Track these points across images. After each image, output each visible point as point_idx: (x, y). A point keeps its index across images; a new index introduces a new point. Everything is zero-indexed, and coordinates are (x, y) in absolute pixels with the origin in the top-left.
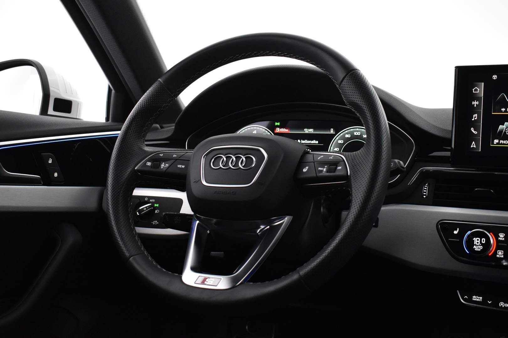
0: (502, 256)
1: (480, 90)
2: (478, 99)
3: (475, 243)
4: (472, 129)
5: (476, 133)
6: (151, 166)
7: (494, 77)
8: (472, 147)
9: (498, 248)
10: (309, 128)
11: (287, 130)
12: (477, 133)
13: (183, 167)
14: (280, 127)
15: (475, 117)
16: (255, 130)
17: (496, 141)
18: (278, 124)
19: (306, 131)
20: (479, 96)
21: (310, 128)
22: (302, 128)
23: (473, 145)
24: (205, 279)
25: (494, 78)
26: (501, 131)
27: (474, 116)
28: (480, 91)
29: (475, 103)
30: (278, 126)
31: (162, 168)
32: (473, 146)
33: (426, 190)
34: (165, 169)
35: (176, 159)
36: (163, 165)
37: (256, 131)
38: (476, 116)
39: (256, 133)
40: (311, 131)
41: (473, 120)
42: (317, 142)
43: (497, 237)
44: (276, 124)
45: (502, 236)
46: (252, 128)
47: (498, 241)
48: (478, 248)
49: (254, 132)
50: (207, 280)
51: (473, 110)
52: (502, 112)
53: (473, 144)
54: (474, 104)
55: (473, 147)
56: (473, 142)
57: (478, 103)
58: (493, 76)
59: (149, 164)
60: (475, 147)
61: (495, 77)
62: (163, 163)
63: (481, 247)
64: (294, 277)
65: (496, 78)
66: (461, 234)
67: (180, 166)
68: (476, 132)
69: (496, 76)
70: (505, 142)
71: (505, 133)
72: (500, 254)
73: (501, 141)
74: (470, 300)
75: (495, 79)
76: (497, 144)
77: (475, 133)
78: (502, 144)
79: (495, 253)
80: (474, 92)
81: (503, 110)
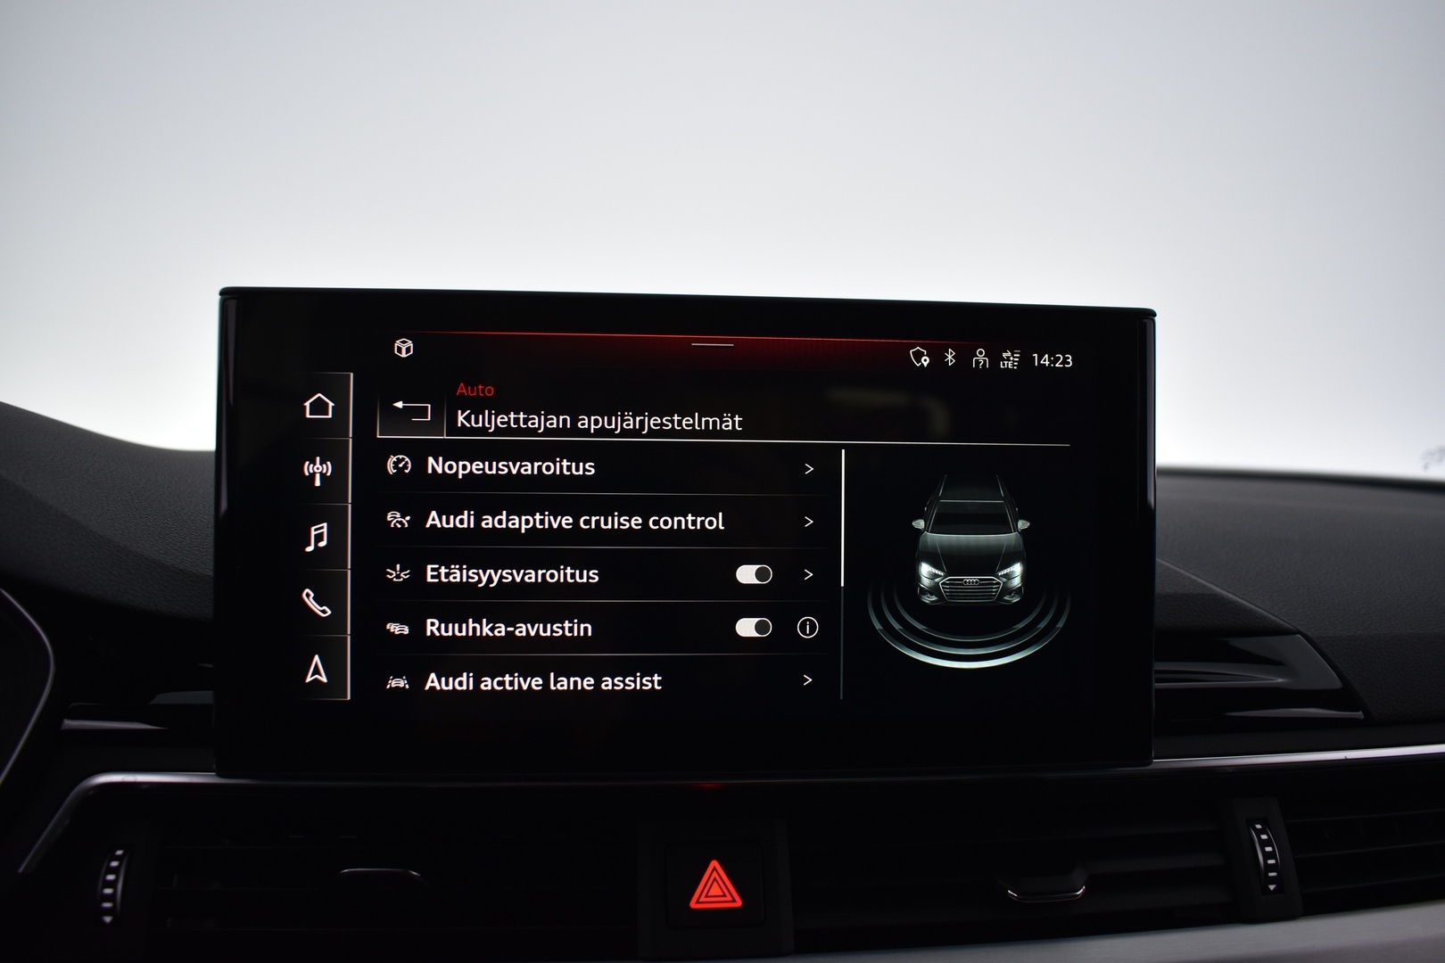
1: (336, 405)
2: (331, 451)
4: (308, 595)
5: (324, 612)
7: (401, 345)
8: (309, 679)
12: (329, 612)
15: (319, 538)
23: (317, 672)
25: (400, 350)
27: (313, 533)
28: (340, 410)
29: (317, 469)
32: (317, 676)
38: (325, 530)
41: (310, 549)
53: (316, 665)
54: (313, 475)
55: (316, 679)
56: (317, 658)
57: (328, 469)
58: (398, 343)
60: (324, 679)
61: (404, 348)
65: (408, 350)
68: (325, 608)
69: (410, 344)
75: (404, 355)
80: (308, 416)
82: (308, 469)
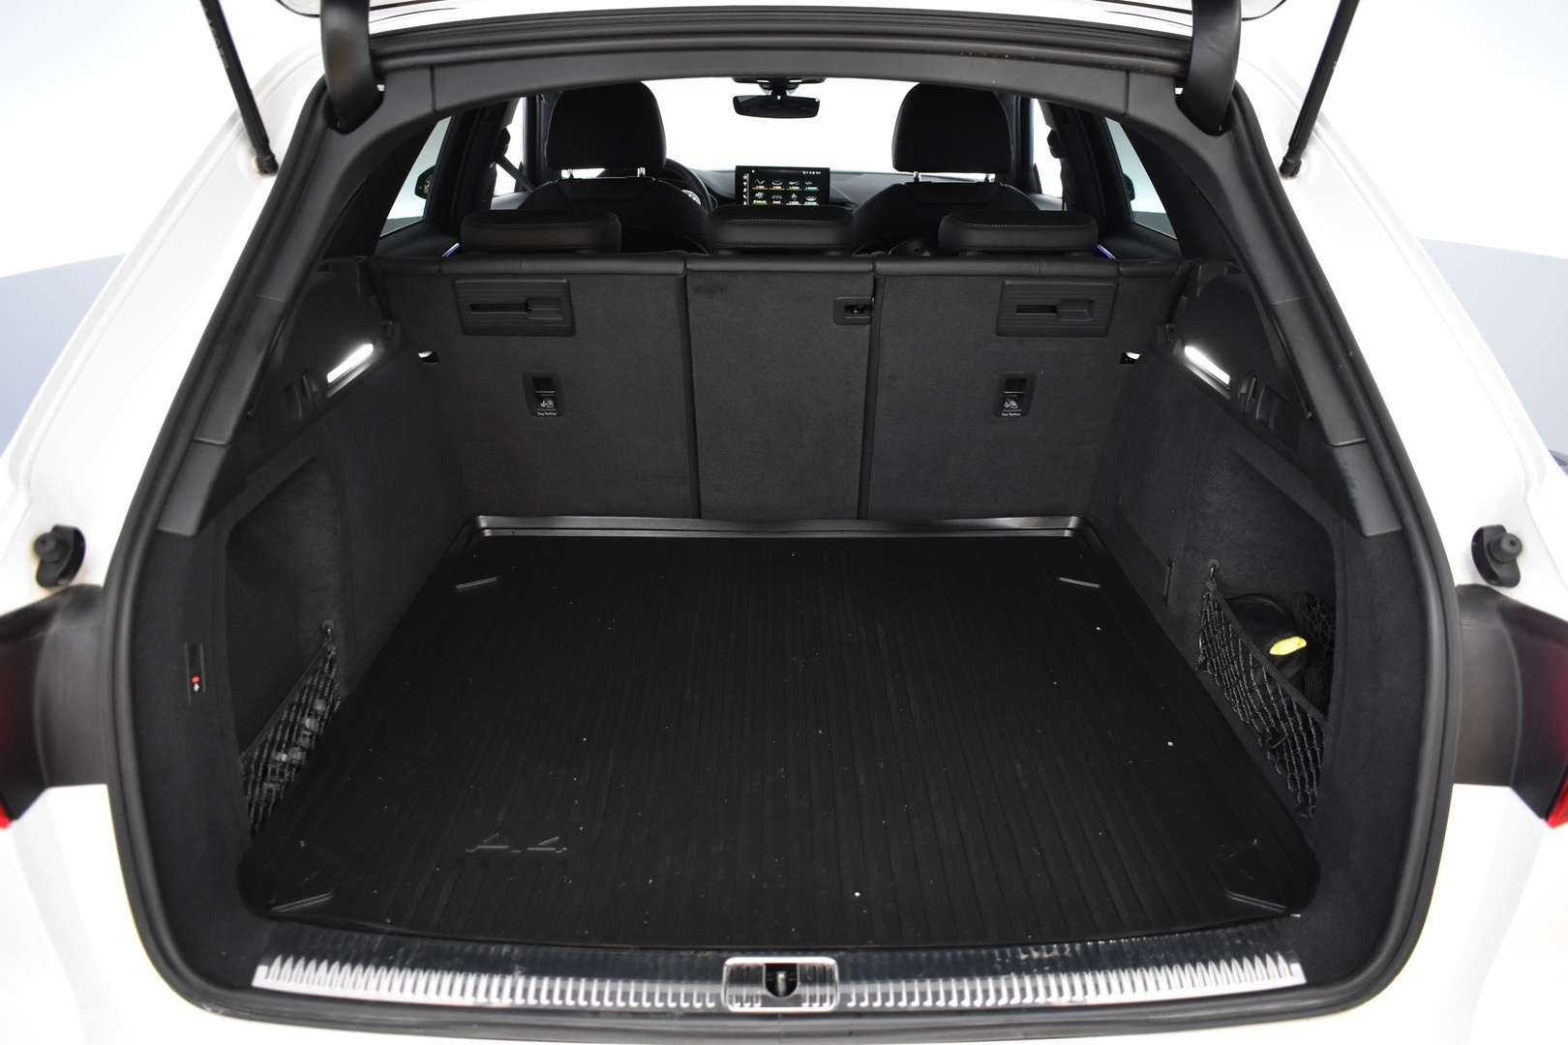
1: (746, 177)
17: (755, 201)
20: (747, 181)
26: (757, 197)
41: (744, 192)
51: (744, 187)
52: (756, 188)
57: (746, 184)
70: (758, 202)
76: (755, 203)
77: (746, 198)
82: (744, 184)
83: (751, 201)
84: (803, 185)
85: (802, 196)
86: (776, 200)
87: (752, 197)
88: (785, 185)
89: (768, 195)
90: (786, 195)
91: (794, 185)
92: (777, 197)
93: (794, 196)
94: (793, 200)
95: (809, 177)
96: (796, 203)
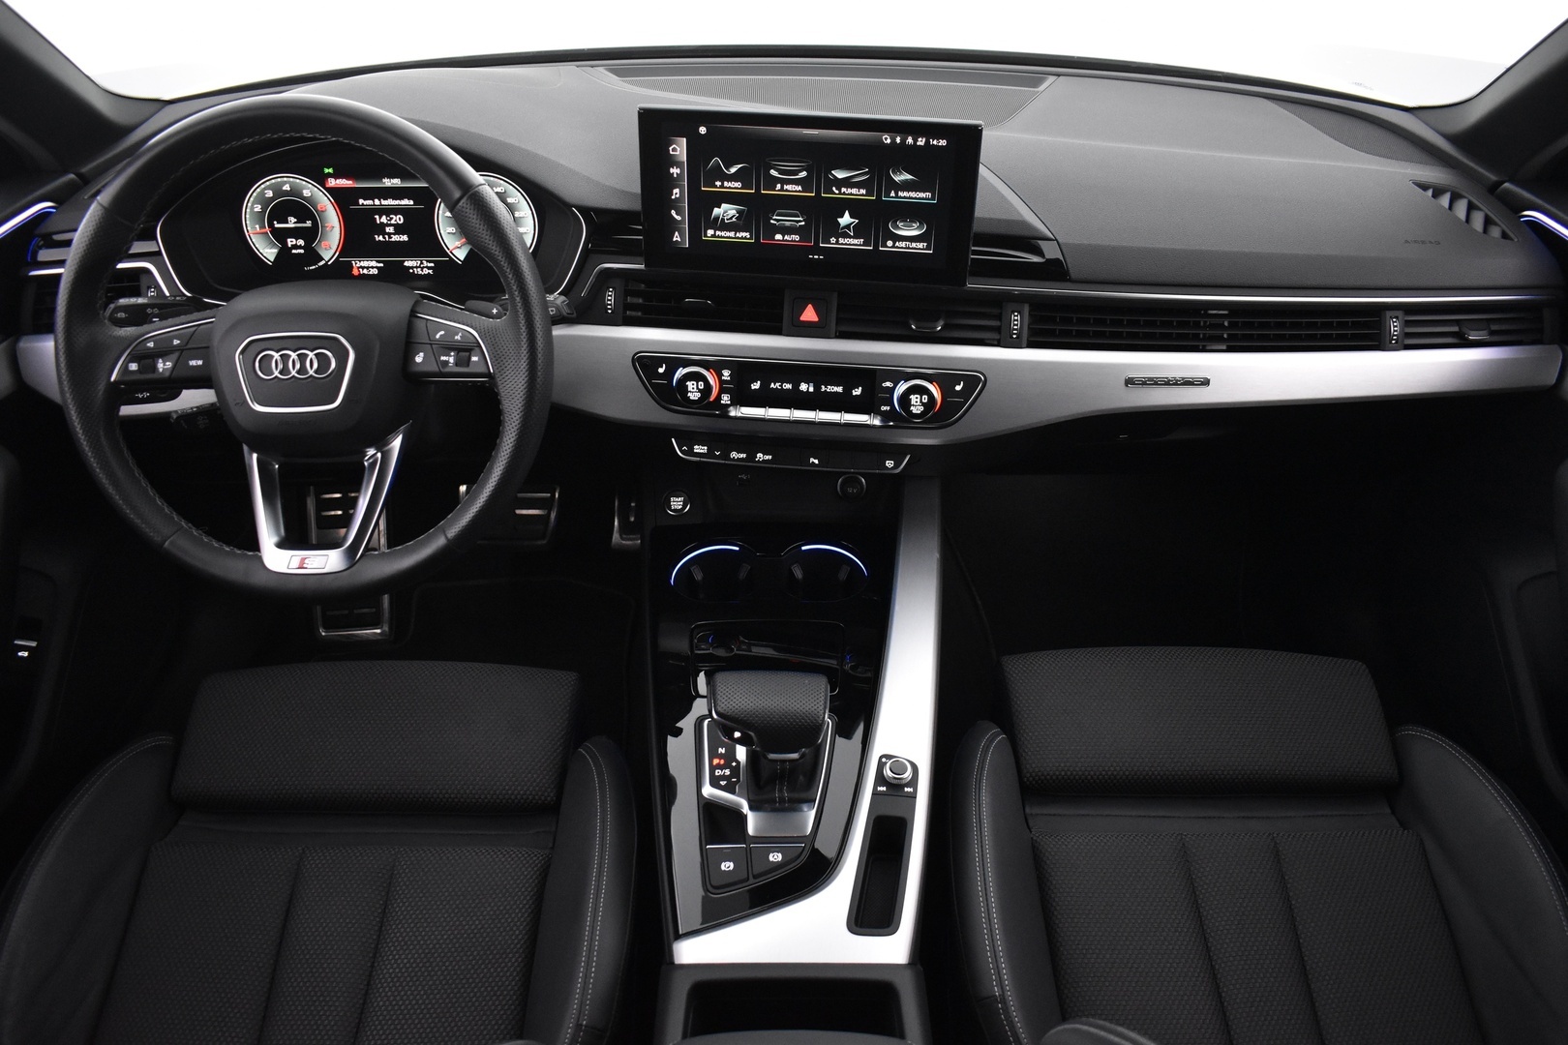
0: (729, 402)
1: (680, 149)
2: (679, 164)
3: (690, 389)
4: (673, 213)
6: (139, 371)
8: (674, 239)
9: (722, 391)
10: (391, 177)
11: (351, 182)
12: (680, 218)
13: (200, 362)
14: (336, 176)
15: (676, 194)
16: (286, 183)
17: (710, 232)
18: (331, 170)
19: (388, 182)
20: (682, 160)
21: (393, 178)
22: (380, 178)
23: (676, 237)
24: (303, 560)
25: (701, 131)
26: (717, 218)
27: (674, 192)
28: (681, 151)
29: (675, 171)
30: (329, 175)
31: (161, 370)
33: (610, 298)
34: (167, 374)
35: (180, 349)
36: (160, 366)
37: (288, 185)
38: (678, 192)
39: (289, 189)
40: (396, 182)
41: (673, 197)
42: (412, 202)
43: (720, 375)
44: (326, 171)
45: (726, 373)
46: (279, 180)
47: (722, 382)
48: (694, 396)
49: (284, 188)
50: (306, 561)
51: (673, 182)
52: (716, 187)
53: (677, 235)
54: (673, 173)
55: (677, 240)
56: (677, 233)
57: (678, 171)
59: (134, 367)
60: (679, 240)
62: (160, 361)
63: (698, 395)
64: (440, 542)
65: (704, 131)
66: (670, 373)
67: (193, 363)
70: (723, 234)
71: (723, 220)
72: (726, 399)
73: (718, 233)
74: (690, 452)
75: (703, 133)
76: (712, 236)
77: (678, 218)
78: (718, 237)
79: (718, 398)
80: (670, 152)
81: (718, 183)
82: (672, 170)
83: (696, 232)
84: (879, 181)
85: (876, 217)
86: (785, 231)
87: (701, 214)
88: (819, 176)
89: (757, 210)
90: (821, 213)
91: (847, 182)
92: (788, 221)
93: (846, 219)
94: (842, 233)
95: (903, 157)
96: (855, 243)
